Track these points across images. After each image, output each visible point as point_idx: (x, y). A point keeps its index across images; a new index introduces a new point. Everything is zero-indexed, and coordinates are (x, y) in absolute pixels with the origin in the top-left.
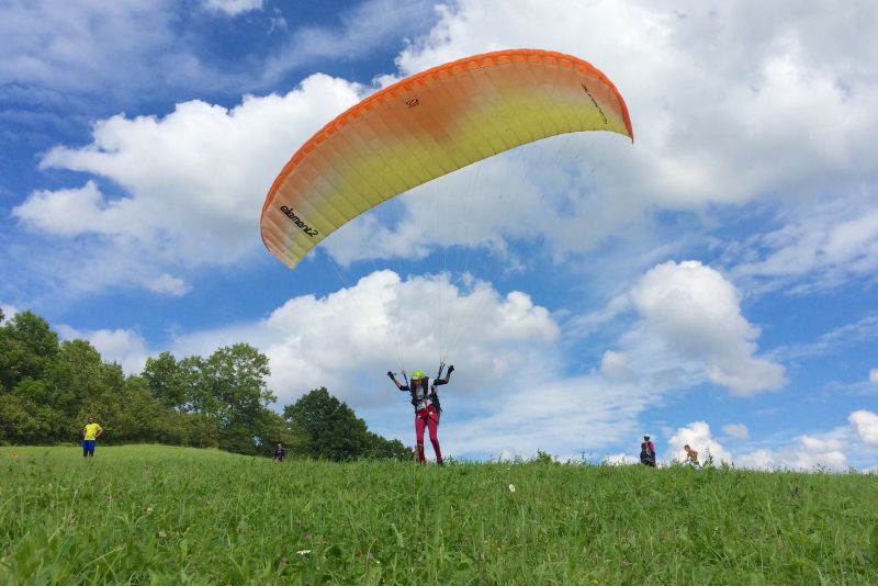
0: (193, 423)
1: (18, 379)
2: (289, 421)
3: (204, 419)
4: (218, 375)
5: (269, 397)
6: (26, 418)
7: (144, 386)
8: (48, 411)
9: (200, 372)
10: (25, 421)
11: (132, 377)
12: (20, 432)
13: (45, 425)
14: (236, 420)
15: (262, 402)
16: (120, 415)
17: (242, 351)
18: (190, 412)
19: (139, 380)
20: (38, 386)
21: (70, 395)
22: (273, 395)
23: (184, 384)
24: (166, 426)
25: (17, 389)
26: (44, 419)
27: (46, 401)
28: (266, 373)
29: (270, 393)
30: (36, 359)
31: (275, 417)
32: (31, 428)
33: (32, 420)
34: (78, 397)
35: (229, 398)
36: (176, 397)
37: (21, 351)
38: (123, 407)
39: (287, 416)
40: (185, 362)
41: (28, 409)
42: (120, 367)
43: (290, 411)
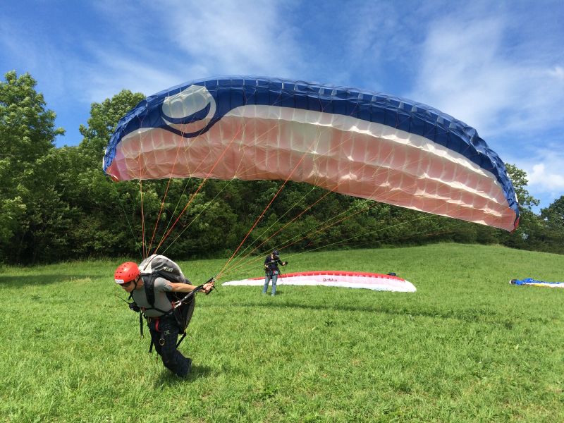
2: (546, 219)
6: (358, 228)
10: (358, 229)
26: (372, 228)
28: (525, 184)
29: (531, 198)
31: (535, 217)
33: (363, 229)
39: (543, 216)
41: (359, 221)
43: (545, 213)
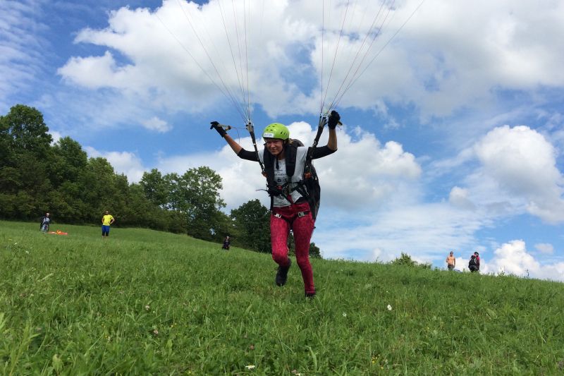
0: (172, 217)
1: (62, 181)
2: (234, 219)
3: (178, 214)
4: (188, 186)
5: (221, 203)
6: (66, 206)
7: (141, 191)
8: (80, 203)
9: (177, 184)
11: (133, 184)
12: (63, 215)
13: (78, 212)
14: (199, 217)
15: (217, 206)
16: (126, 209)
17: (205, 172)
18: (170, 210)
19: (138, 187)
20: (74, 186)
21: (94, 194)
22: (224, 202)
23: (166, 191)
24: (155, 218)
25: (61, 188)
27: (79, 196)
28: (220, 187)
29: (222, 201)
30: (72, 169)
31: (225, 217)
32: (69, 213)
34: (99, 196)
35: (194, 202)
36: (161, 199)
37: (64, 163)
38: (127, 203)
39: (232, 216)
40: (167, 177)
41: (67, 201)
42: (126, 177)
43: (234, 213)
